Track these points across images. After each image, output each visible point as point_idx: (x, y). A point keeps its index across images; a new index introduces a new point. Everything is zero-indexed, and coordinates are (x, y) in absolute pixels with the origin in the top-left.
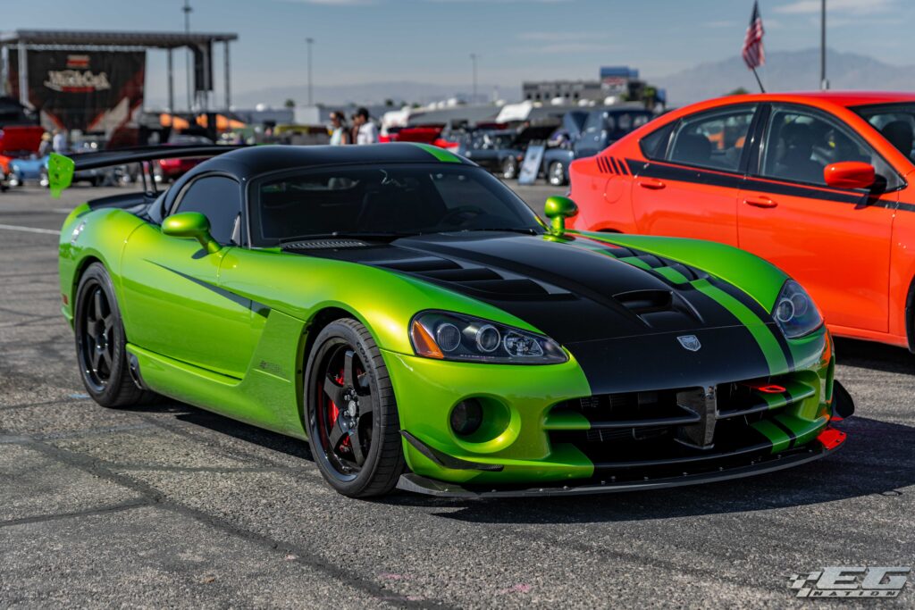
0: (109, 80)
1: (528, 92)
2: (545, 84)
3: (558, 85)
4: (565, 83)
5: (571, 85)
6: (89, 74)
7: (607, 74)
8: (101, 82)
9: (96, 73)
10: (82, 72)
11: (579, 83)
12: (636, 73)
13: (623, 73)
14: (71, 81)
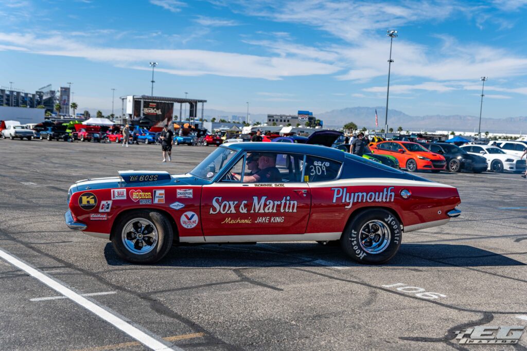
0: (161, 111)
1: (270, 118)
2: (276, 115)
3: (281, 116)
4: (284, 116)
5: (287, 116)
6: (155, 109)
7: (300, 113)
8: (159, 112)
9: (158, 109)
10: (153, 109)
11: (290, 116)
12: (311, 114)
13: (307, 113)
14: (150, 111)
